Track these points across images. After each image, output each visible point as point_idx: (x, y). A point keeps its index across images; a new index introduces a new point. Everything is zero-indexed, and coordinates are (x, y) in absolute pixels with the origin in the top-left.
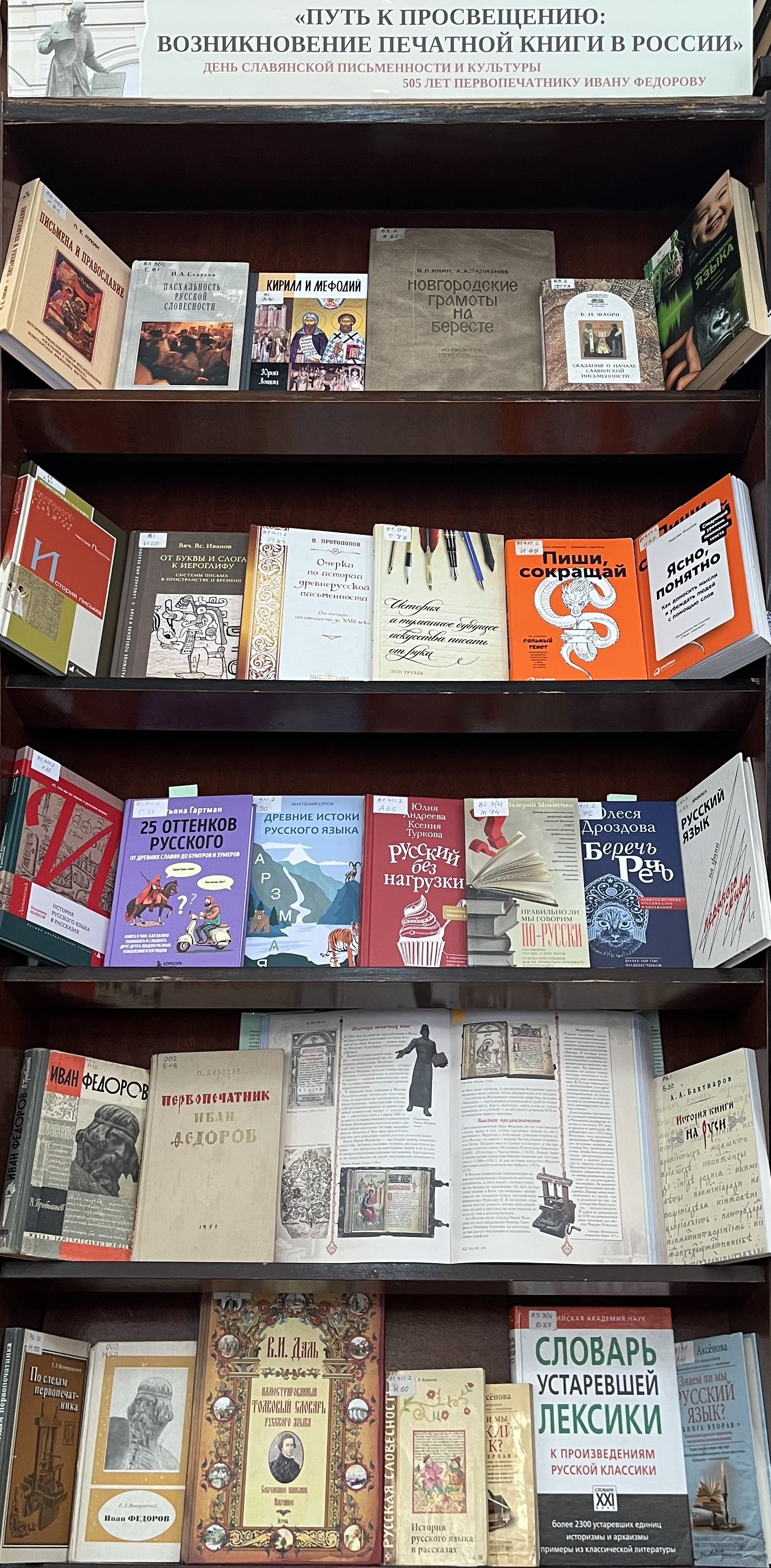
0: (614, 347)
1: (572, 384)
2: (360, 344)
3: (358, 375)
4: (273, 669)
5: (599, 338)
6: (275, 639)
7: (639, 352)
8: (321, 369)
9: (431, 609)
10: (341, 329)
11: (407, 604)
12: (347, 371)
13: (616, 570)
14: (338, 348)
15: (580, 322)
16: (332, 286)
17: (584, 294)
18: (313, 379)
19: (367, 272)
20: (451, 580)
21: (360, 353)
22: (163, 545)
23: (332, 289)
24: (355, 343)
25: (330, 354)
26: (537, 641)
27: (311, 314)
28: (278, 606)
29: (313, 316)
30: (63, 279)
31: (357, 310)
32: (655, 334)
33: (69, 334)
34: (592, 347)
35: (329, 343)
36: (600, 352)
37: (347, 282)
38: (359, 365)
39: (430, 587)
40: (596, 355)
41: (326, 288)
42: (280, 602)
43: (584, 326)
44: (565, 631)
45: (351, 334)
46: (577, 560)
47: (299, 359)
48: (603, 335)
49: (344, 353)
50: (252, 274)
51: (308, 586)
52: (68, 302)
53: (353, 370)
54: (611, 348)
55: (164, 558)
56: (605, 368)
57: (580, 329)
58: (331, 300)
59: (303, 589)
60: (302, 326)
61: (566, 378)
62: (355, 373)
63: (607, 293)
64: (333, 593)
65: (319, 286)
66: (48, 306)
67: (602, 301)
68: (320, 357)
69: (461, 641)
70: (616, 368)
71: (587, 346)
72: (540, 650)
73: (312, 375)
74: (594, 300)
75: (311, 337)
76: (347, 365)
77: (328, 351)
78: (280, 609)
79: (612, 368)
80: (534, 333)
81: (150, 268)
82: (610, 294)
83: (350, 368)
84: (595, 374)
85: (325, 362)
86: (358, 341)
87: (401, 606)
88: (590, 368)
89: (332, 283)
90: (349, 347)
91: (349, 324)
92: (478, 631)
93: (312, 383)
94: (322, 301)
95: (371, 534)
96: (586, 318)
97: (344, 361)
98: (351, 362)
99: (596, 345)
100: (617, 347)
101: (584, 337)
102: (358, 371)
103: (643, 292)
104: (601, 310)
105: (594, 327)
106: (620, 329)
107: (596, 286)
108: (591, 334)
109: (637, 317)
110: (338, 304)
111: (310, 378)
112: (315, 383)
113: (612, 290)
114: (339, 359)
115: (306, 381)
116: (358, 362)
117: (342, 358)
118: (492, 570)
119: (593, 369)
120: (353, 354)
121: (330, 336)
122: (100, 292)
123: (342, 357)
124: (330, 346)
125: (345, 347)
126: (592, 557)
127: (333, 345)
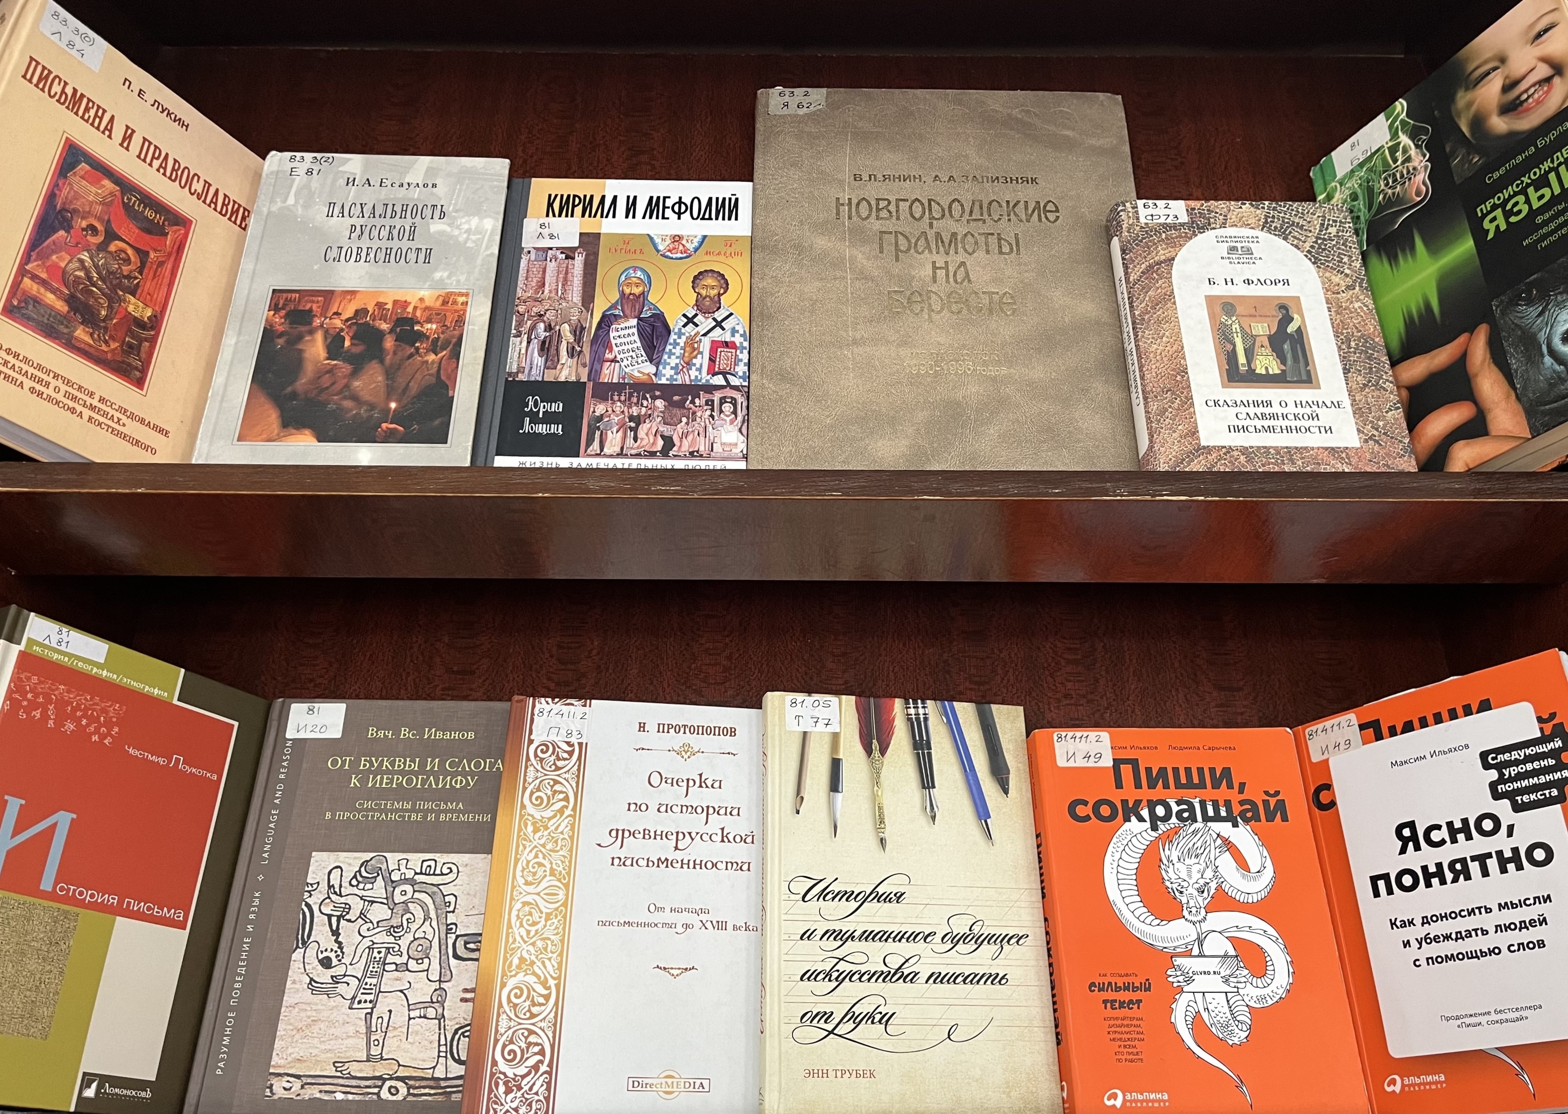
0: (1289, 356)
1: (1208, 450)
2: (738, 339)
3: (735, 412)
4: (544, 1068)
5: (1254, 337)
6: (552, 983)
7: (1346, 371)
8: (654, 398)
9: (888, 899)
10: (698, 305)
11: (836, 888)
12: (710, 403)
13: (1266, 803)
14: (692, 346)
15: (1210, 300)
16: (681, 208)
17: (1210, 235)
18: (638, 420)
19: (751, 179)
20: (923, 821)
21: (737, 361)
22: (336, 733)
23: (679, 214)
24: (727, 337)
25: (674, 361)
26: (1118, 989)
27: (635, 269)
28: (561, 896)
29: (639, 274)
30: (77, 205)
31: (730, 261)
32: (1372, 327)
33: (81, 333)
34: (1242, 359)
35: (673, 337)
36: (1260, 370)
37: (710, 199)
38: (736, 388)
39: (882, 841)
40: (1252, 378)
41: (668, 213)
42: (567, 886)
43: (1218, 309)
44: (1178, 961)
45: (719, 315)
46: (1183, 780)
47: (609, 374)
48: (1262, 329)
49: (702, 360)
50: (517, 181)
51: (628, 841)
52: (85, 256)
53: (723, 401)
54: (1283, 362)
55: (335, 763)
56: (1276, 409)
57: (1212, 316)
58: (677, 239)
59: (615, 851)
60: (615, 297)
61: (1194, 432)
62: (727, 408)
63: (1257, 233)
64: (679, 855)
65: (655, 207)
66: (22, 272)
67: (1249, 252)
68: (650, 369)
69: (953, 979)
70: (1300, 410)
71: (1231, 357)
72: (1125, 1012)
73: (635, 411)
74: (1233, 249)
75: (634, 322)
76: (710, 389)
77: (671, 354)
78: (565, 904)
79: (1291, 409)
80: (1106, 318)
81: (302, 168)
82: (1263, 235)
83: (717, 396)
84: (1259, 424)
85: (664, 381)
86: (734, 331)
87: (823, 895)
88: (1242, 409)
89: (680, 202)
90: (715, 346)
91: (714, 292)
92: (988, 949)
93: (635, 430)
94: (658, 240)
95: (761, 708)
96: (1220, 290)
97: (704, 377)
98: (719, 380)
99: (1249, 354)
100: (1296, 359)
101: (1223, 336)
102: (734, 402)
103: (1333, 230)
104: (1249, 271)
105: (1240, 310)
106: (1296, 316)
107: (1233, 217)
108: (1236, 326)
109: (1330, 289)
110: (691, 247)
111: (631, 418)
112: (641, 433)
113: (1266, 226)
114: (693, 373)
115: (622, 426)
116: (734, 381)
117: (699, 372)
118: (1006, 791)
119: (1252, 410)
120: (722, 363)
121: (675, 321)
122: (182, 222)
123: (700, 370)
124: (676, 344)
125: (705, 345)
126: (1212, 770)
127: (682, 341)
